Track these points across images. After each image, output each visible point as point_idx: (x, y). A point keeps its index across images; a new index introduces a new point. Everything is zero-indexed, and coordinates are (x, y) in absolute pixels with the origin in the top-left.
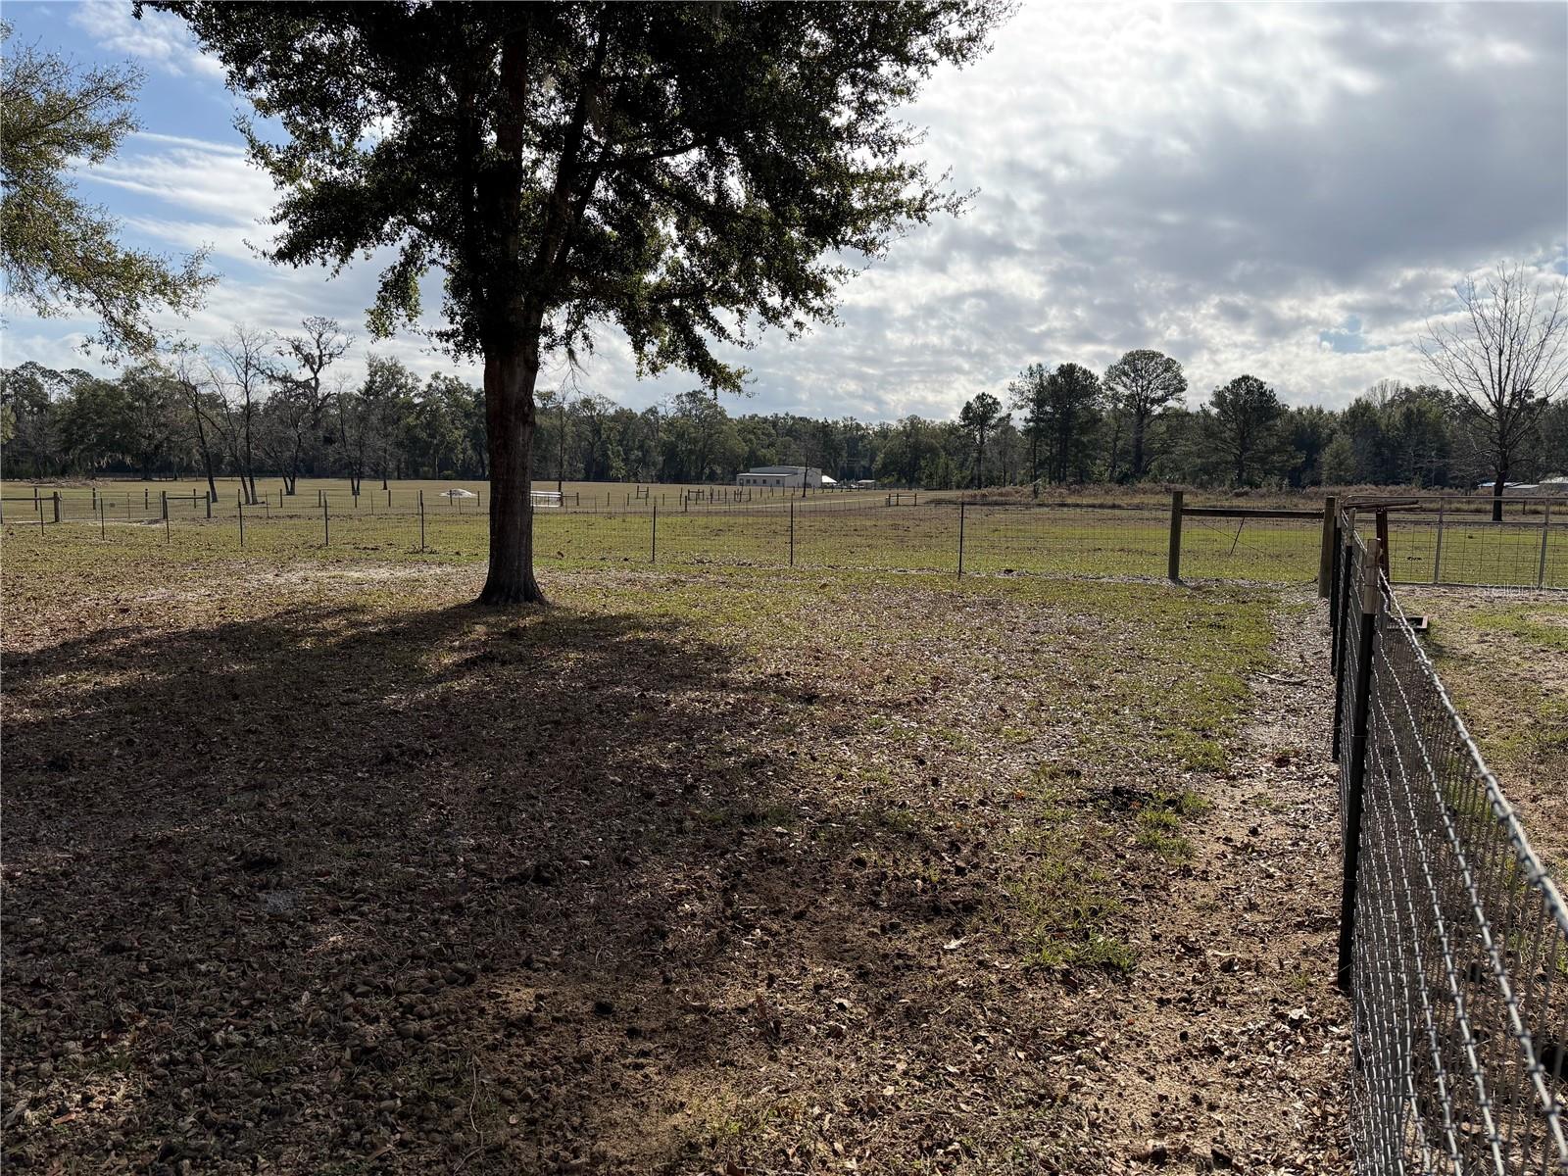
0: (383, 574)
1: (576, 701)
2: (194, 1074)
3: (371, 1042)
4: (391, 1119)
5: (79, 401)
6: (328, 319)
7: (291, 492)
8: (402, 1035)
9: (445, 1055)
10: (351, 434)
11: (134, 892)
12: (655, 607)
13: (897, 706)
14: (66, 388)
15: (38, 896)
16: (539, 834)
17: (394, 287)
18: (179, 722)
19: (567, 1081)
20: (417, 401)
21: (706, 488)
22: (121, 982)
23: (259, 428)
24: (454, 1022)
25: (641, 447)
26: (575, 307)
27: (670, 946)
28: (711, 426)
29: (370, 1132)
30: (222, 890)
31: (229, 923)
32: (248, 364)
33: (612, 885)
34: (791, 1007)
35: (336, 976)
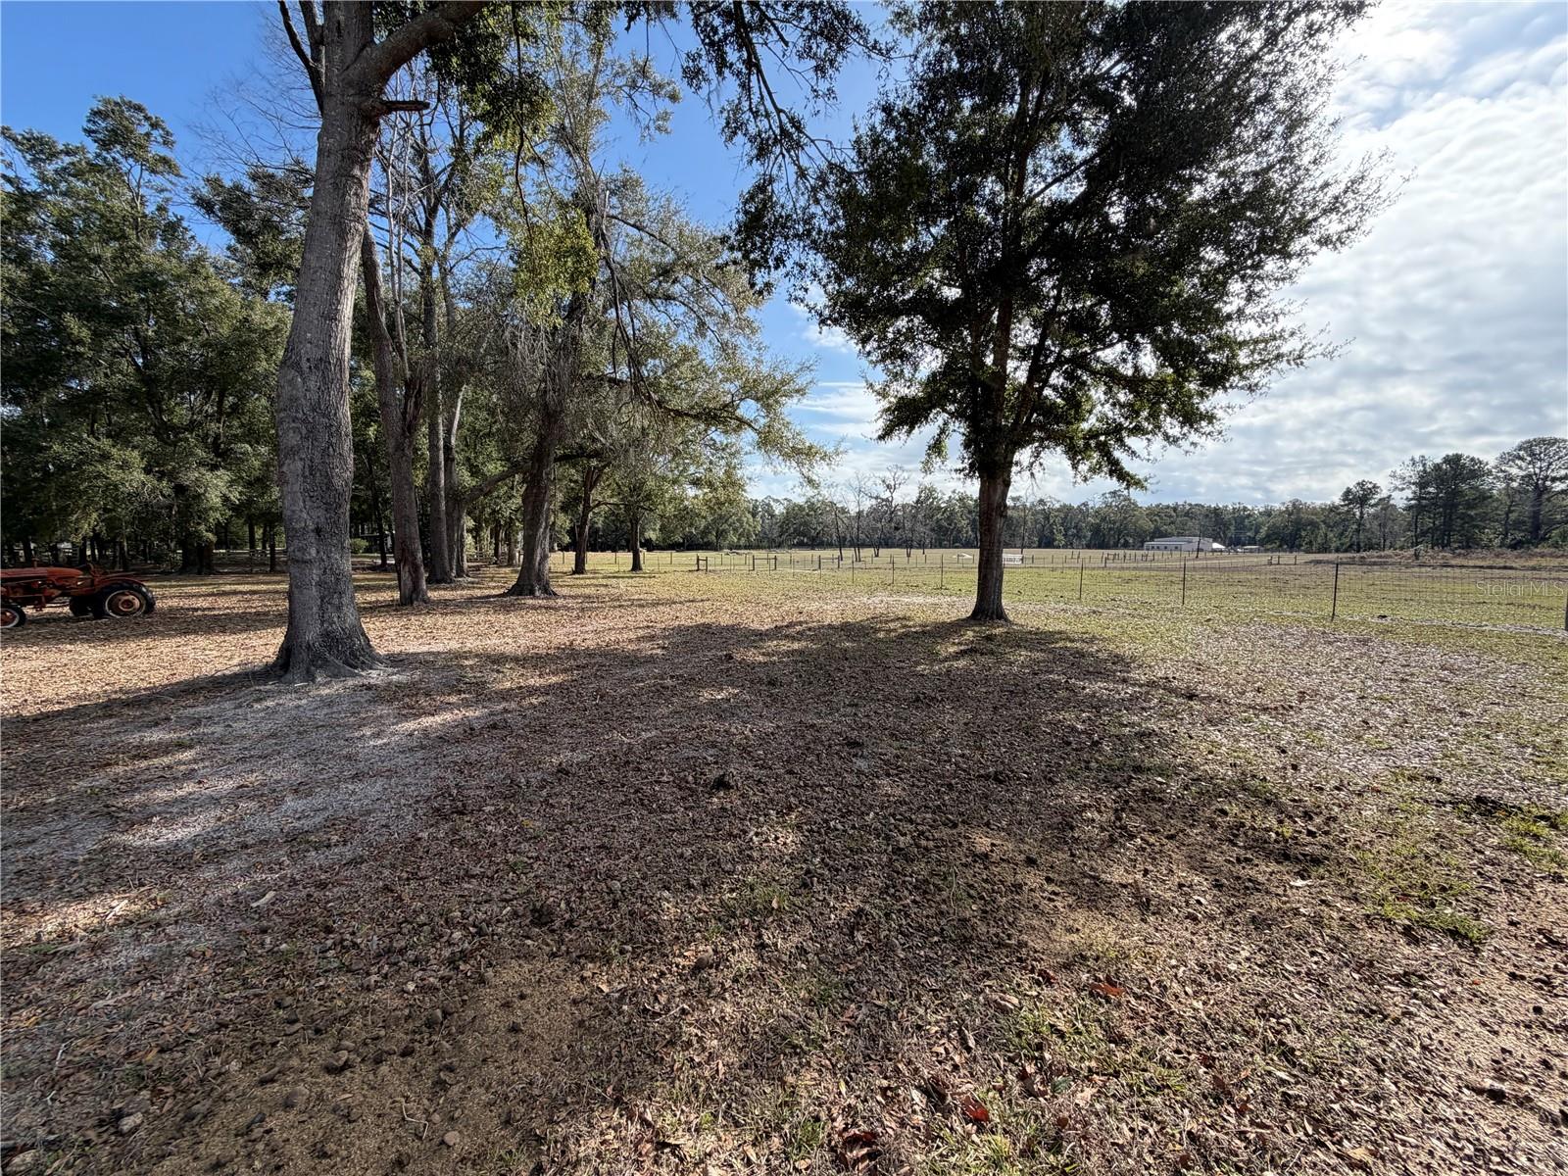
0: (920, 600)
1: (1024, 681)
2: (821, 839)
3: (902, 846)
4: (910, 887)
5: (787, 513)
7: (877, 556)
8: (918, 846)
9: (939, 863)
10: (908, 525)
12: (1079, 628)
13: (1265, 709)
14: (782, 507)
15: (762, 742)
16: (998, 754)
17: (934, 447)
18: (821, 669)
19: (1006, 896)
20: (943, 505)
21: (1121, 552)
22: (792, 788)
23: (864, 523)
24: (945, 846)
25: (1076, 527)
26: (1035, 447)
27: (1076, 835)
28: (1126, 512)
29: (899, 891)
30: (837, 754)
31: (839, 770)
32: (860, 491)
33: (1040, 792)
34: (1160, 893)
35: (887, 808)
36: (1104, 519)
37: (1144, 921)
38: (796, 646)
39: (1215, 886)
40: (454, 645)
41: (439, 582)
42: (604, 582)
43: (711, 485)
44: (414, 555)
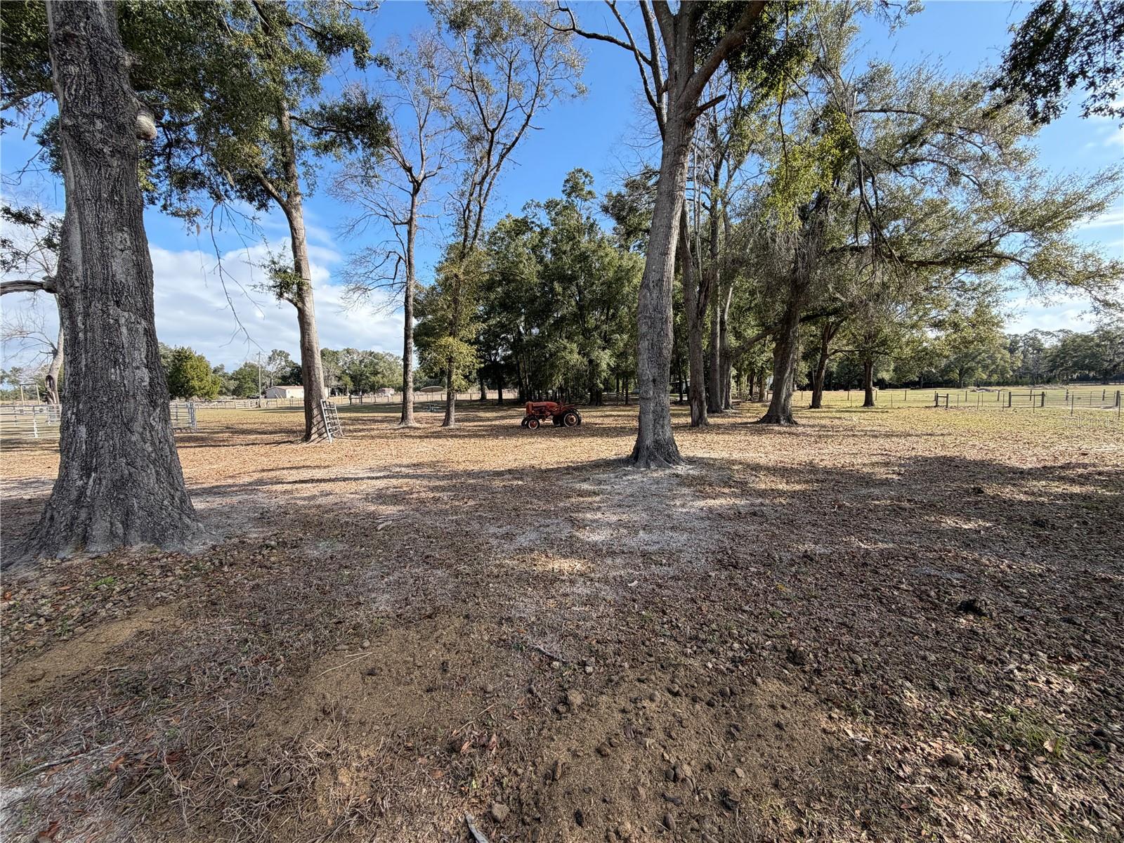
11: (1084, 598)
14: (1056, 339)
15: (1025, 580)
22: (1073, 638)
38: (1076, 489)
41: (713, 412)
42: (838, 415)
44: (701, 396)
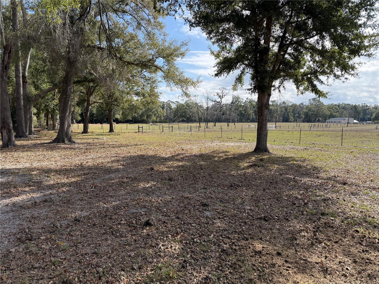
0: (233, 144)
1: (276, 178)
2: (190, 247)
3: (225, 249)
4: (228, 266)
5: (177, 107)
6: (224, 87)
7: (215, 126)
8: (232, 249)
9: (241, 255)
10: (228, 113)
11: (182, 207)
12: (299, 155)
13: (374, 189)
14: (175, 105)
15: (165, 205)
16: (265, 209)
17: (238, 79)
18: (191, 173)
19: (269, 269)
20: (242, 104)
21: (317, 124)
22: (178, 225)
23: (209, 112)
24: (243, 248)
25: (298, 113)
26: (281, 79)
27: (298, 242)
28: (319, 107)
29: (224, 268)
30: (197, 209)
31: (198, 217)
32: (208, 98)
33: (283, 225)
34: (332, 266)
35: (218, 232)
36: (310, 110)
37: (325, 277)
38: (180, 164)
39: (354, 262)
40: (28, 165)
41: (21, 137)
42: (97, 137)
43: (144, 95)
44: (9, 126)
